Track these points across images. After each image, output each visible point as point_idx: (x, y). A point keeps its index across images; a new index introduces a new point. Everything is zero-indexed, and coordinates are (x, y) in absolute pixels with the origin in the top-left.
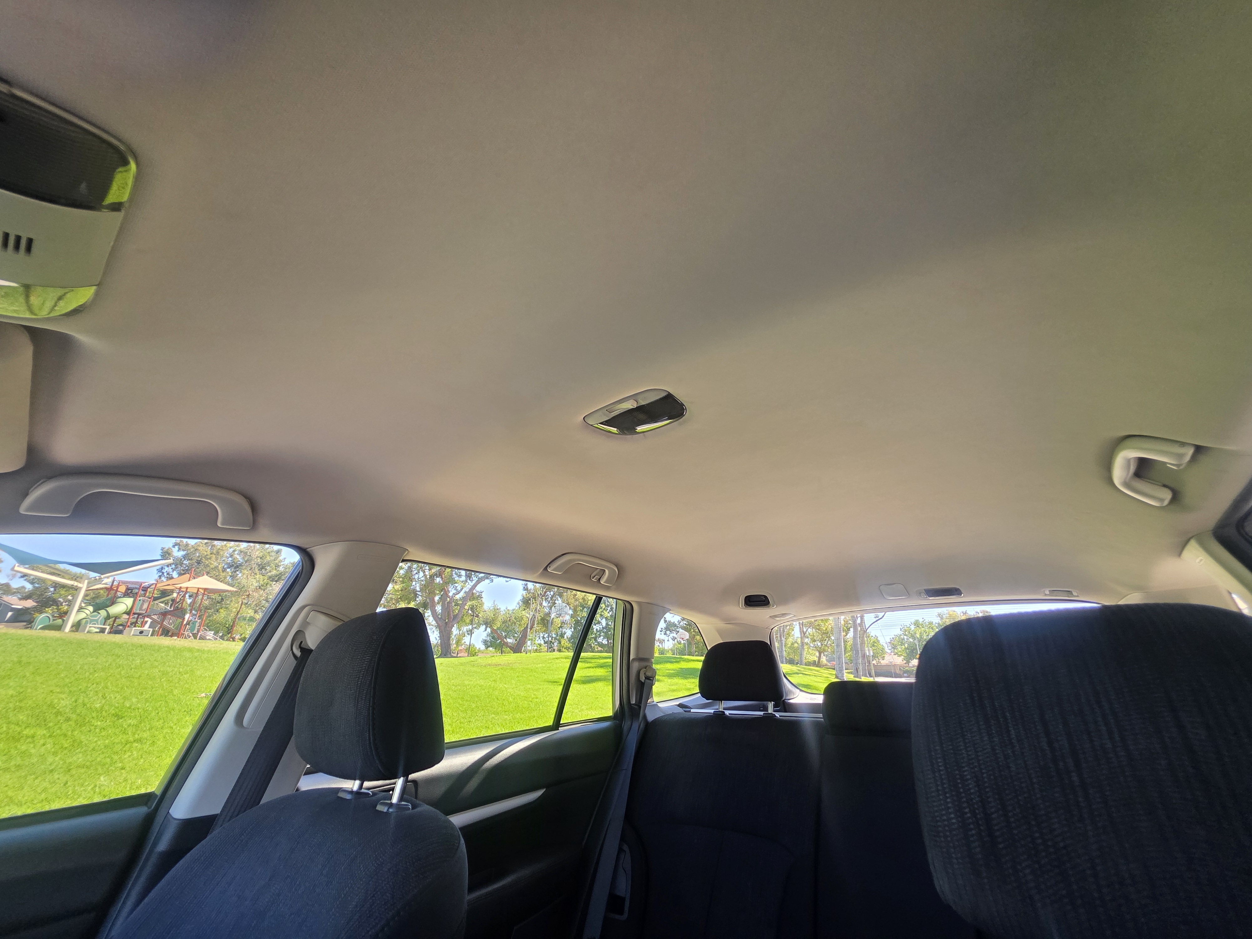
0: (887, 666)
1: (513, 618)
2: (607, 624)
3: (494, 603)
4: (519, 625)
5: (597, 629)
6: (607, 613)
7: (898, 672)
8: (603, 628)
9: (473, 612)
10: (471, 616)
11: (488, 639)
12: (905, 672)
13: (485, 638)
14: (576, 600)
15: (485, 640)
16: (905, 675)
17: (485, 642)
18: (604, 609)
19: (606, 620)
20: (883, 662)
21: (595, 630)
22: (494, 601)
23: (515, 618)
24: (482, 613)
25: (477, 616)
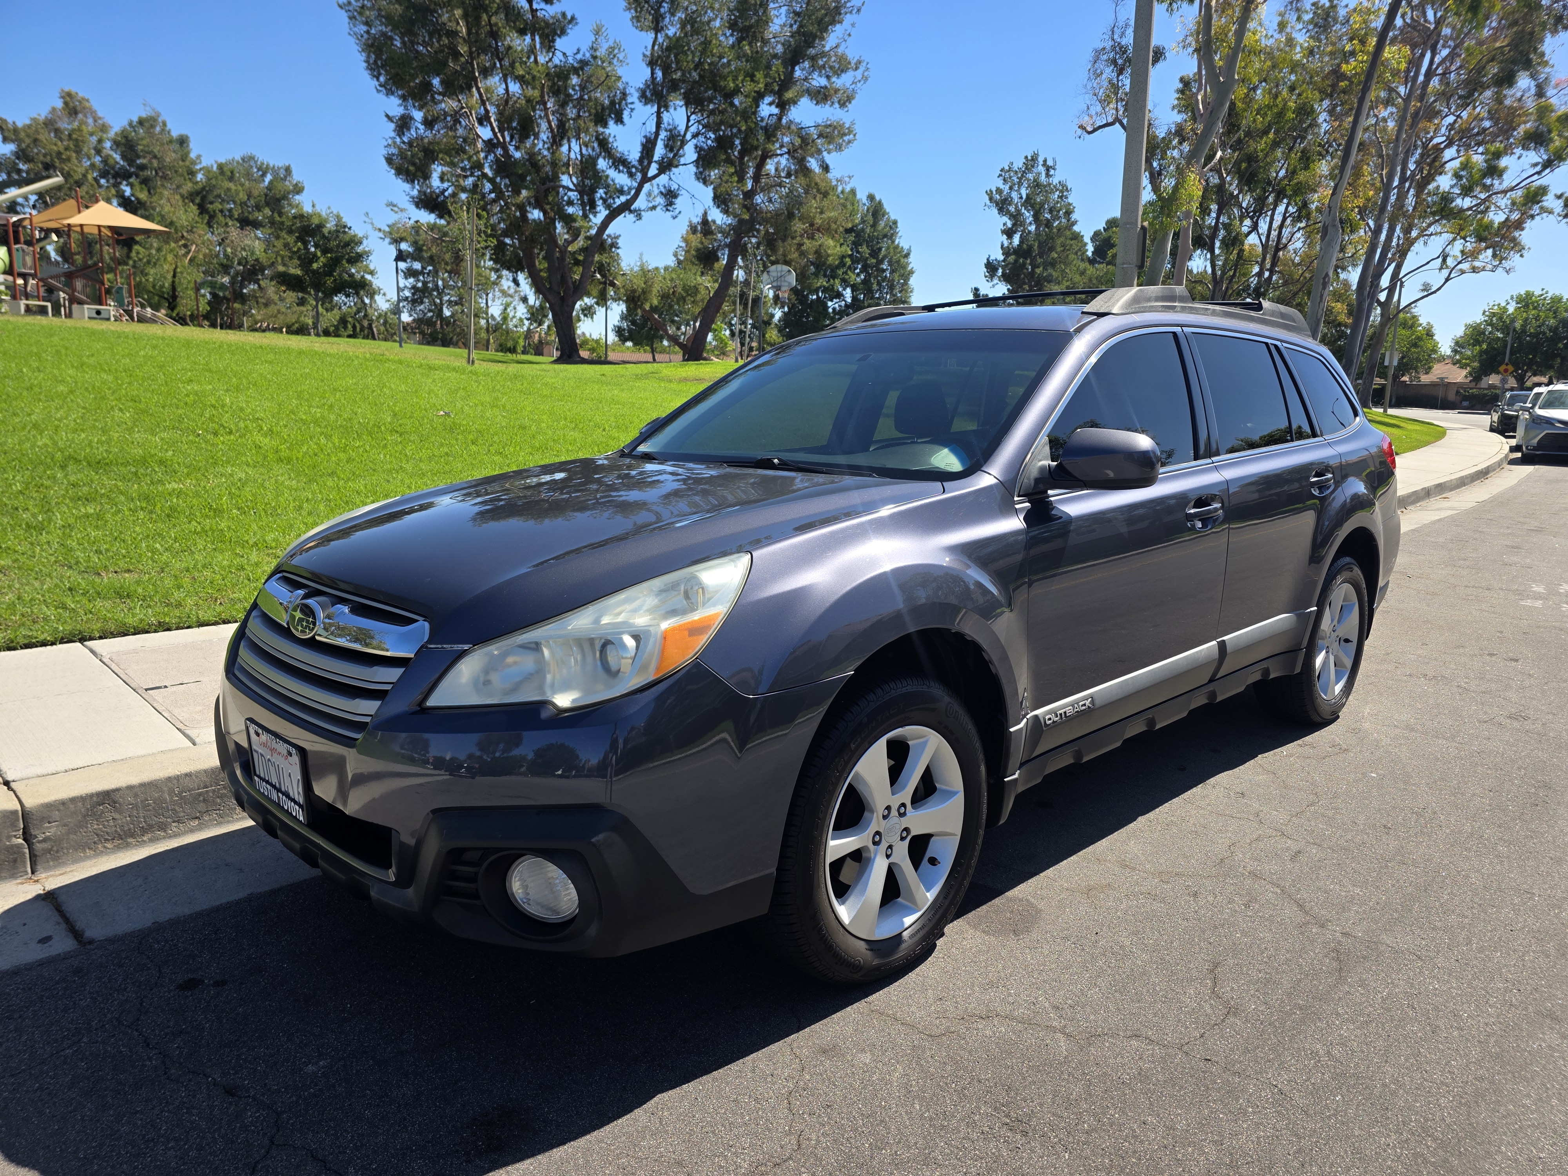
0: (1433, 385)
1: (679, 290)
2: (854, 298)
3: (641, 258)
4: (693, 302)
5: (834, 309)
6: (853, 277)
7: (1452, 397)
8: (846, 305)
9: (603, 276)
10: (601, 283)
11: (625, 325)
12: (1465, 398)
13: (617, 323)
14: (803, 254)
15: (619, 328)
16: (1465, 404)
17: (619, 331)
18: (849, 268)
19: (853, 291)
20: (1425, 379)
21: (830, 310)
22: (641, 255)
23: (684, 289)
24: (620, 278)
25: (613, 284)
